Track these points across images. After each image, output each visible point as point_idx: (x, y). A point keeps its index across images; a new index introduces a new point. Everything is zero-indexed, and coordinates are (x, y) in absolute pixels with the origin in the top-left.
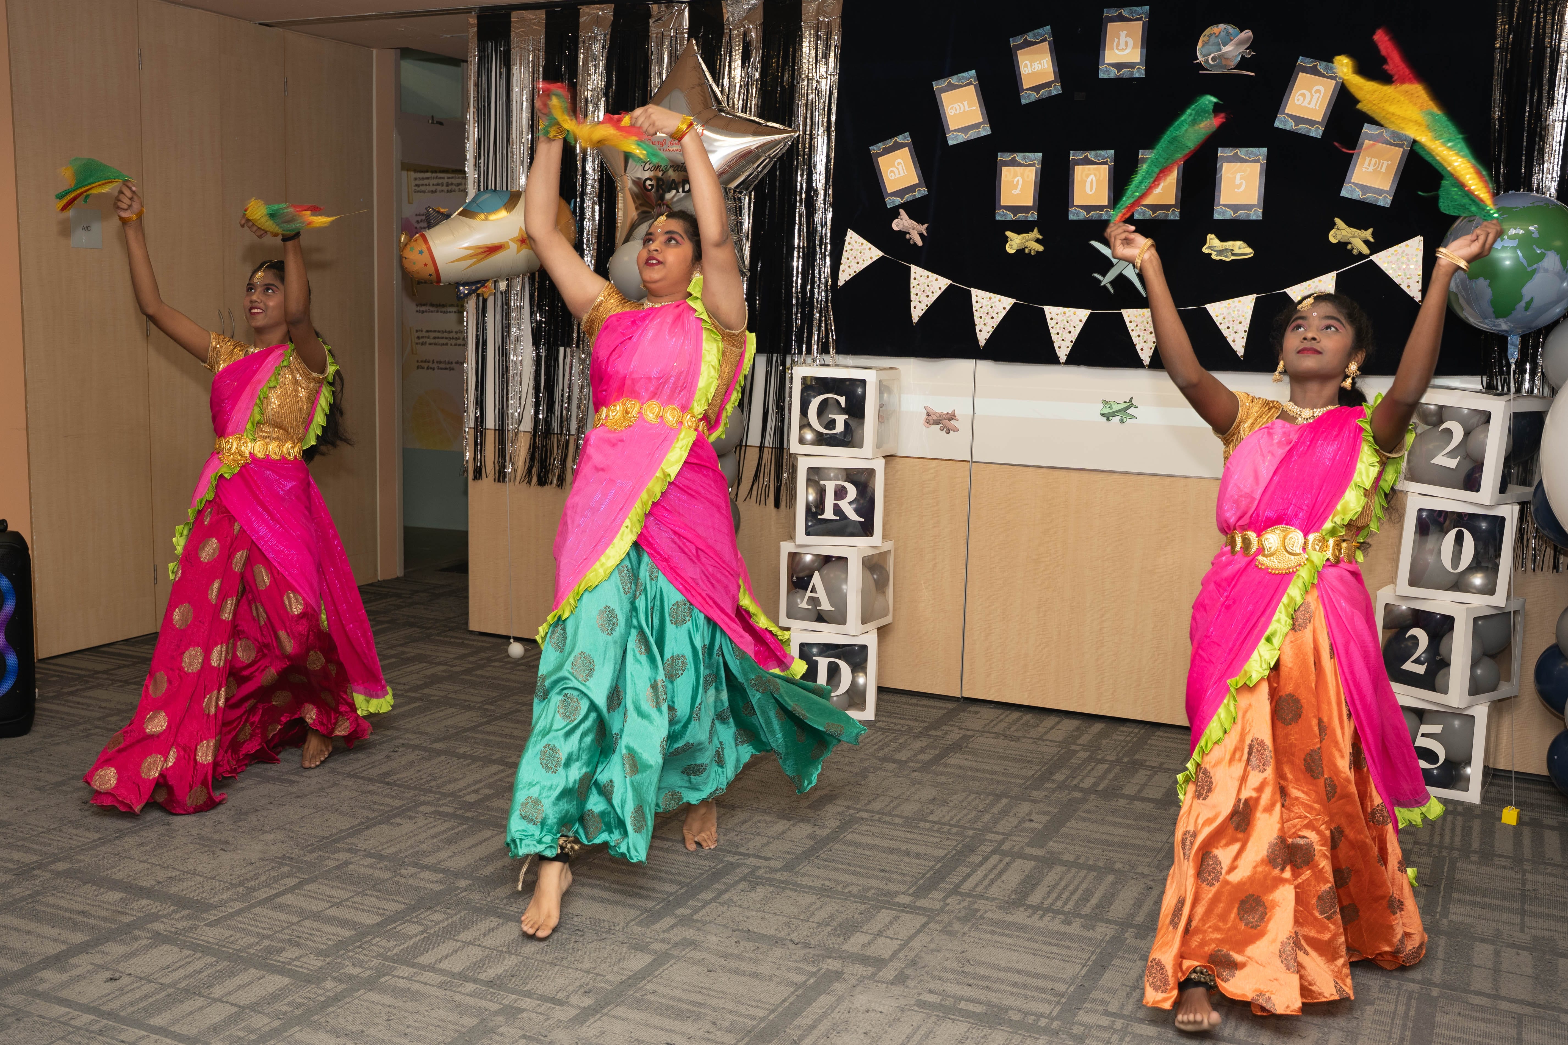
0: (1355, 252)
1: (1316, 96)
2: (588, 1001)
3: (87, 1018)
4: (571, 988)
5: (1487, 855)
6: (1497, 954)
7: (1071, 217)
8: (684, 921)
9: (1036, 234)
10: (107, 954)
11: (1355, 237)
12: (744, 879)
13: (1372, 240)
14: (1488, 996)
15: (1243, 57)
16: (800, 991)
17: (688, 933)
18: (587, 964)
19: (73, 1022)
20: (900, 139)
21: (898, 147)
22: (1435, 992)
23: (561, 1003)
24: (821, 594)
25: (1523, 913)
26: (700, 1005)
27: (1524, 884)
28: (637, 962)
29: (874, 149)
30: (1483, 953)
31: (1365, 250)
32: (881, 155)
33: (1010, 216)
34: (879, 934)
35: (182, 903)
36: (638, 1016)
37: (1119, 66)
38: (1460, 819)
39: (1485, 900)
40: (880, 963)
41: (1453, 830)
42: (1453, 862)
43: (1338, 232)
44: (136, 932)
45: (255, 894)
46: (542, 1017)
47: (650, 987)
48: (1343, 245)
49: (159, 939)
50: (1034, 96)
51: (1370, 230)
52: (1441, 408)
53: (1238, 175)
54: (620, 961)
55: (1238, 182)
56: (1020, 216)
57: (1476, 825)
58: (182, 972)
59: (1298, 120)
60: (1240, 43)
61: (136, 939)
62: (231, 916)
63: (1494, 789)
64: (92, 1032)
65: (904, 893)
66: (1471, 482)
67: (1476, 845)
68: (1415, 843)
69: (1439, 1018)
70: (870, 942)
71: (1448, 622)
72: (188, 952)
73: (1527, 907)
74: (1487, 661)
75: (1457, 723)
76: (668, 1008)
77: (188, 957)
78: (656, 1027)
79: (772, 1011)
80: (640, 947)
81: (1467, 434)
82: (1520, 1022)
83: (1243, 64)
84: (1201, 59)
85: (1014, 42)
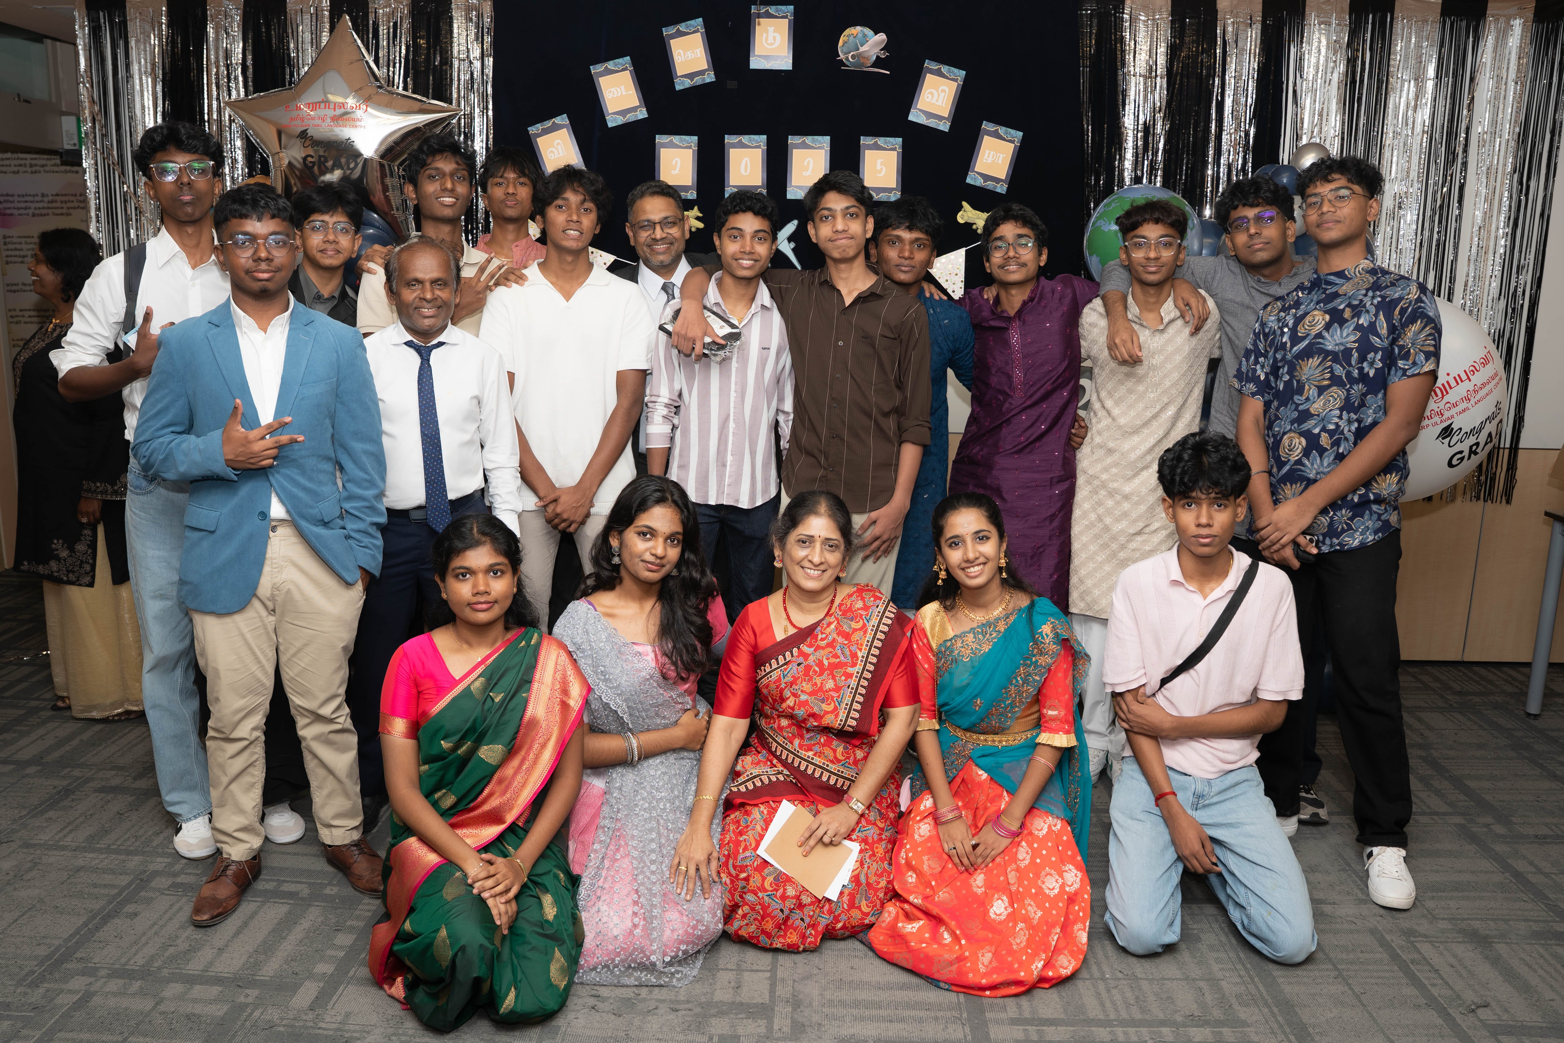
0: (979, 231)
1: (942, 95)
9: (696, 212)
11: (979, 218)
15: (878, 57)
20: (558, 120)
21: (556, 128)
29: (532, 130)
32: (540, 135)
37: (767, 59)
43: (965, 214)
48: (968, 225)
50: (688, 83)
51: (989, 212)
53: (879, 161)
59: (928, 115)
60: (877, 44)
83: (878, 63)
84: (842, 56)
85: (666, 31)
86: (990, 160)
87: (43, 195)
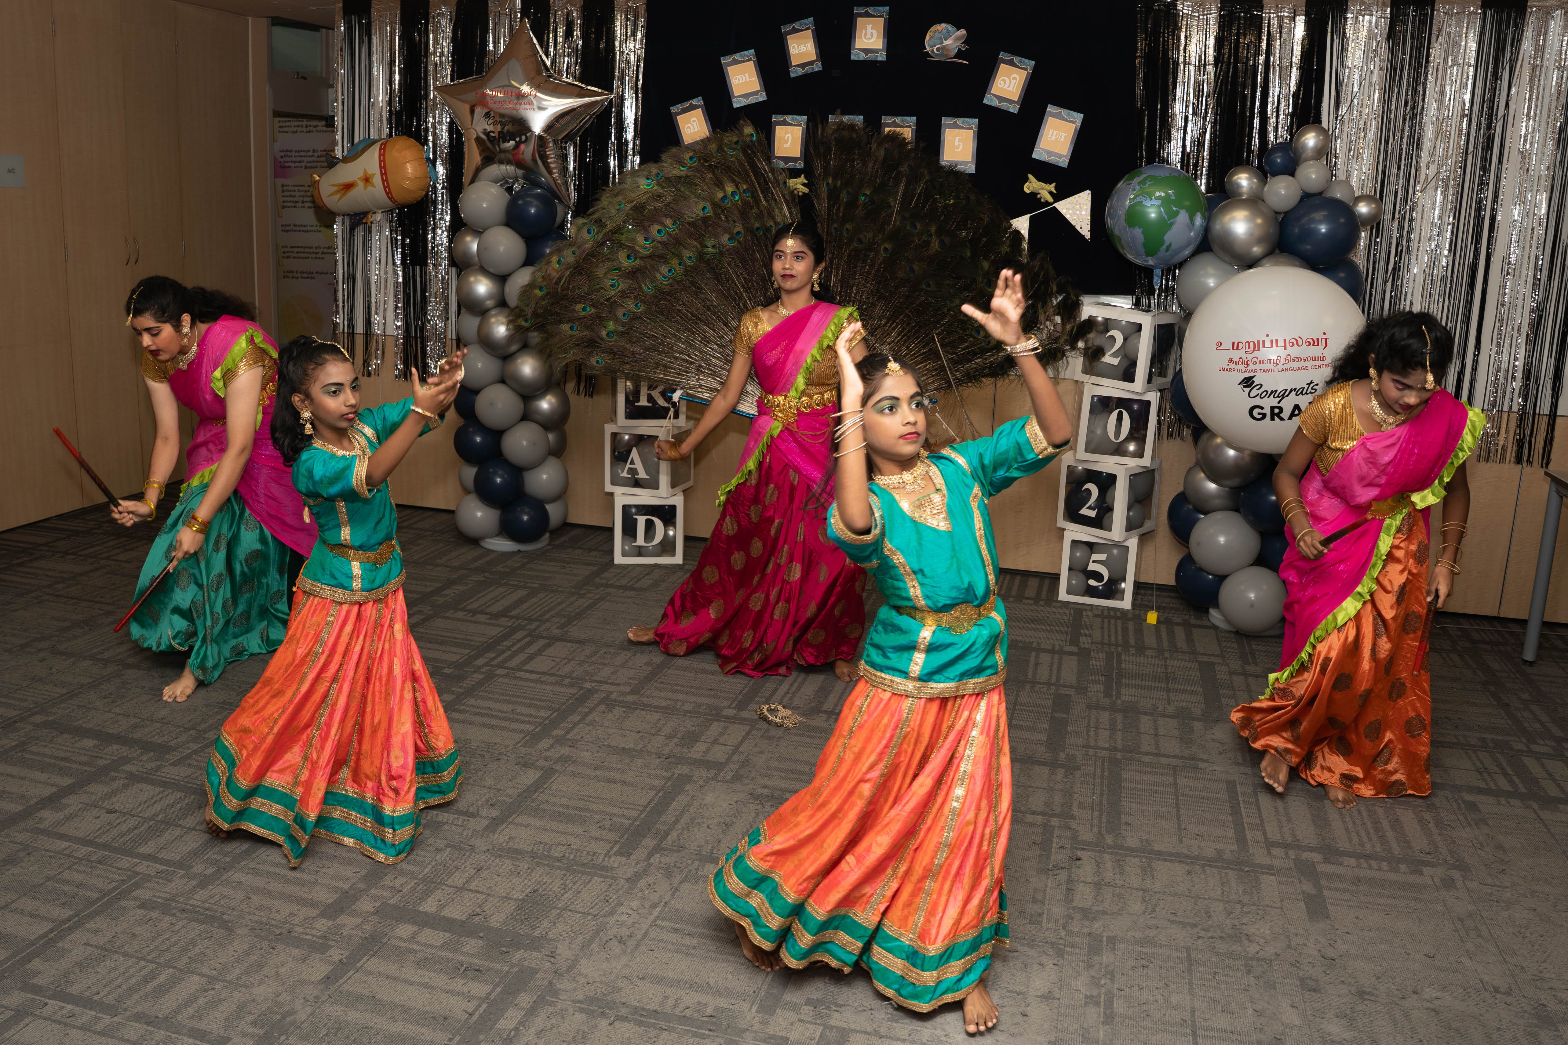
0: (1043, 200)
1: (1013, 82)
2: (495, 813)
3: (86, 850)
4: (479, 803)
5: (1141, 649)
6: (1155, 721)
8: (560, 741)
9: (803, 179)
10: (92, 793)
11: (1043, 189)
12: (601, 702)
13: (1055, 192)
14: (1152, 754)
15: (960, 49)
16: (661, 794)
17: (565, 751)
18: (488, 782)
19: (74, 854)
22: (1119, 756)
23: (474, 816)
24: (639, 466)
25: (1168, 690)
26: (585, 810)
27: (1166, 668)
28: (529, 777)
29: (674, 109)
30: (1145, 722)
31: (1050, 199)
32: (680, 114)
33: (784, 165)
34: (715, 742)
35: (146, 746)
36: (537, 822)
37: (866, 51)
38: (1119, 622)
39: (1143, 683)
40: (719, 766)
41: (1116, 631)
42: (1119, 655)
43: (1031, 185)
44: (112, 773)
45: (207, 735)
46: (460, 829)
47: (542, 797)
48: (1034, 195)
49: (133, 778)
50: (801, 72)
51: (1054, 184)
52: (1107, 320)
54: (515, 777)
55: (957, 144)
56: (792, 165)
57: (1131, 625)
58: (158, 807)
59: (1001, 99)
60: (957, 39)
61: (114, 779)
62: (189, 756)
63: (1139, 597)
64: (93, 862)
65: (729, 707)
66: (1128, 376)
67: (1132, 641)
68: (1092, 643)
69: (1126, 775)
70: (709, 749)
71: (1111, 479)
72: (160, 789)
73: (1170, 686)
74: (1137, 506)
75: (1115, 551)
76: (560, 814)
77: (161, 792)
78: (553, 831)
79: (642, 812)
80: (527, 764)
81: (1125, 339)
82: (1175, 772)
83: (960, 54)
84: (928, 49)
85: (784, 29)
86: (1053, 138)
87: (314, 151)
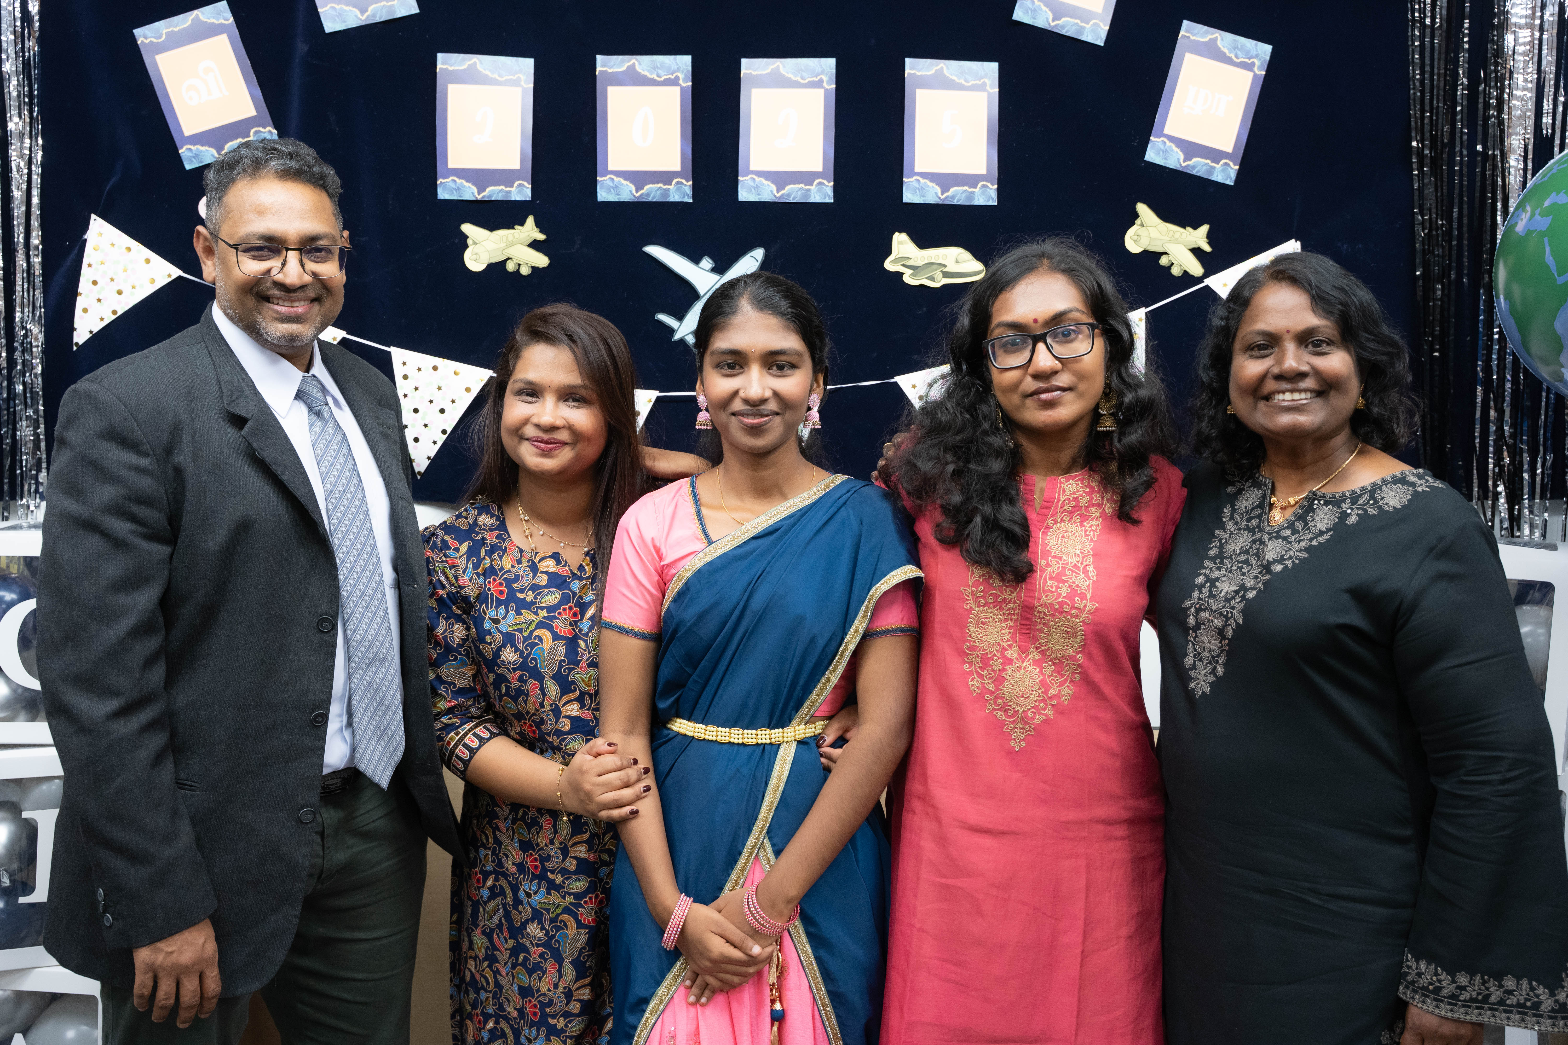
0: (1176, 271)
7: (603, 195)
9: (530, 230)
11: (1176, 242)
13: (1207, 248)
20: (208, 14)
21: (203, 32)
31: (1196, 268)
33: (470, 192)
43: (1143, 232)
48: (1151, 257)
51: (1205, 229)
53: (948, 116)
55: (946, 129)
56: (494, 192)
86: (1198, 108)
